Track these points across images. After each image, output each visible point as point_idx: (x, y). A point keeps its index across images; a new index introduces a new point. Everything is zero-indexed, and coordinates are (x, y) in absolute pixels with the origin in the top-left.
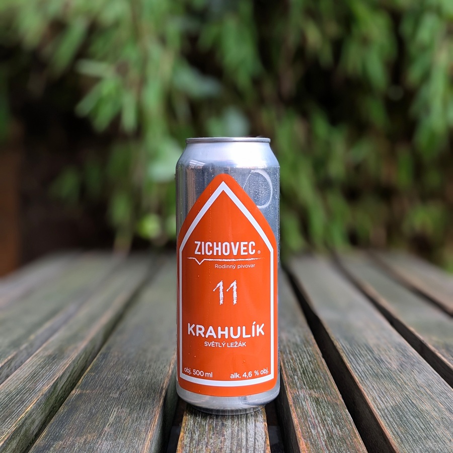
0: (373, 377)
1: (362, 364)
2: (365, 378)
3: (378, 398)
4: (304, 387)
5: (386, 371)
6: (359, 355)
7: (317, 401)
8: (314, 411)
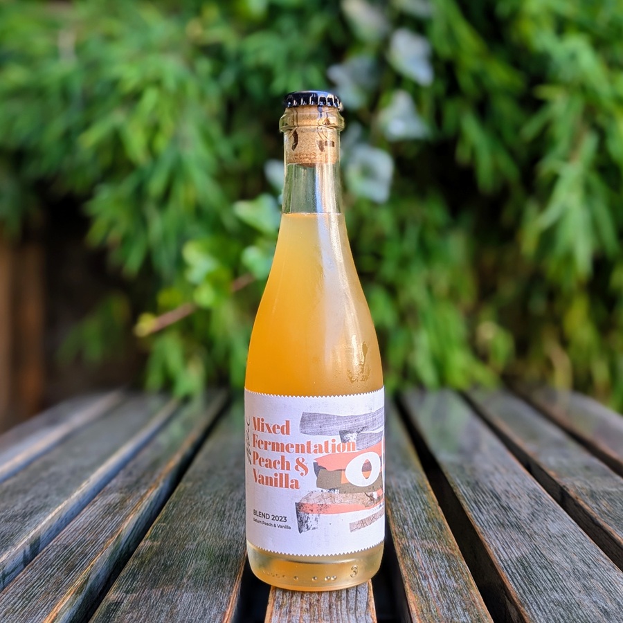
0: (497, 527)
1: (485, 513)
2: (488, 527)
3: (501, 549)
4: (415, 537)
5: (513, 520)
6: (484, 502)
7: (430, 552)
8: (426, 562)
